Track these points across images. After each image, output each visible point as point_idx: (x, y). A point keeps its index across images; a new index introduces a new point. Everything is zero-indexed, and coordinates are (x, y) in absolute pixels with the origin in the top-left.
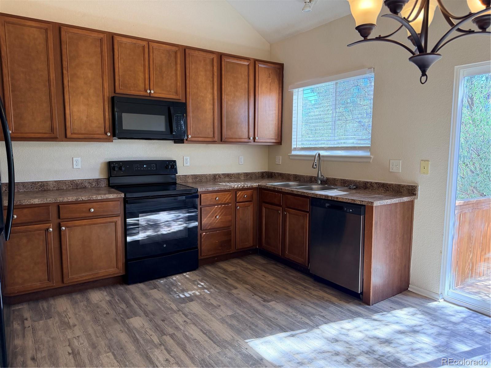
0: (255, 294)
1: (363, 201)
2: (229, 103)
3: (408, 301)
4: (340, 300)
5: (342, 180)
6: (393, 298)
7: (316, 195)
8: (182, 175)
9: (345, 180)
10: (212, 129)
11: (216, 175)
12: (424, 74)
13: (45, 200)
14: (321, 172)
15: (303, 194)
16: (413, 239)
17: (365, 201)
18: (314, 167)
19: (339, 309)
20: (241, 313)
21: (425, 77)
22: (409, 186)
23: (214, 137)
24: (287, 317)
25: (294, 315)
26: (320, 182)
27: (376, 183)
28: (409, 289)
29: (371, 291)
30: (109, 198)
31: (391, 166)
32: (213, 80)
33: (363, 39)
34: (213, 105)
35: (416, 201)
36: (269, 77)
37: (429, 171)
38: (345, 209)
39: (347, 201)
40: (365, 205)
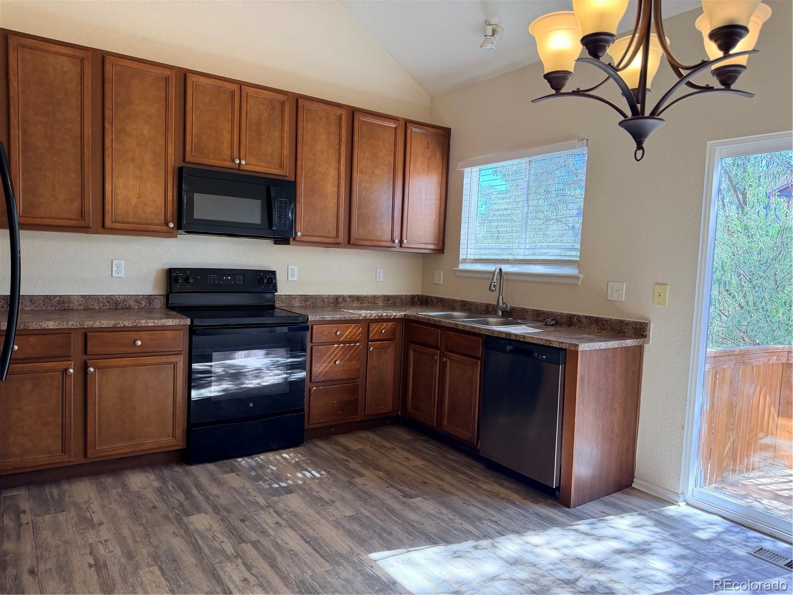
0: (391, 486)
1: (562, 343)
2: (363, 185)
3: (630, 503)
4: (524, 499)
5: (534, 311)
6: (608, 498)
7: (493, 331)
8: (285, 295)
9: (540, 311)
10: (335, 224)
11: (339, 297)
12: (640, 147)
13: (65, 323)
14: (502, 297)
15: (472, 330)
16: (641, 406)
17: (567, 343)
18: (491, 288)
19: (521, 511)
20: (367, 514)
21: (641, 151)
22: (636, 323)
23: (337, 236)
24: (439, 521)
25: (450, 519)
26: (500, 313)
27: (586, 317)
28: (633, 485)
29: (573, 484)
30: (166, 324)
31: (609, 291)
32: (340, 149)
33: (554, 92)
34: (339, 187)
35: (646, 346)
36: (428, 148)
37: (667, 301)
38: (536, 354)
39: (539, 342)
40: (565, 350)
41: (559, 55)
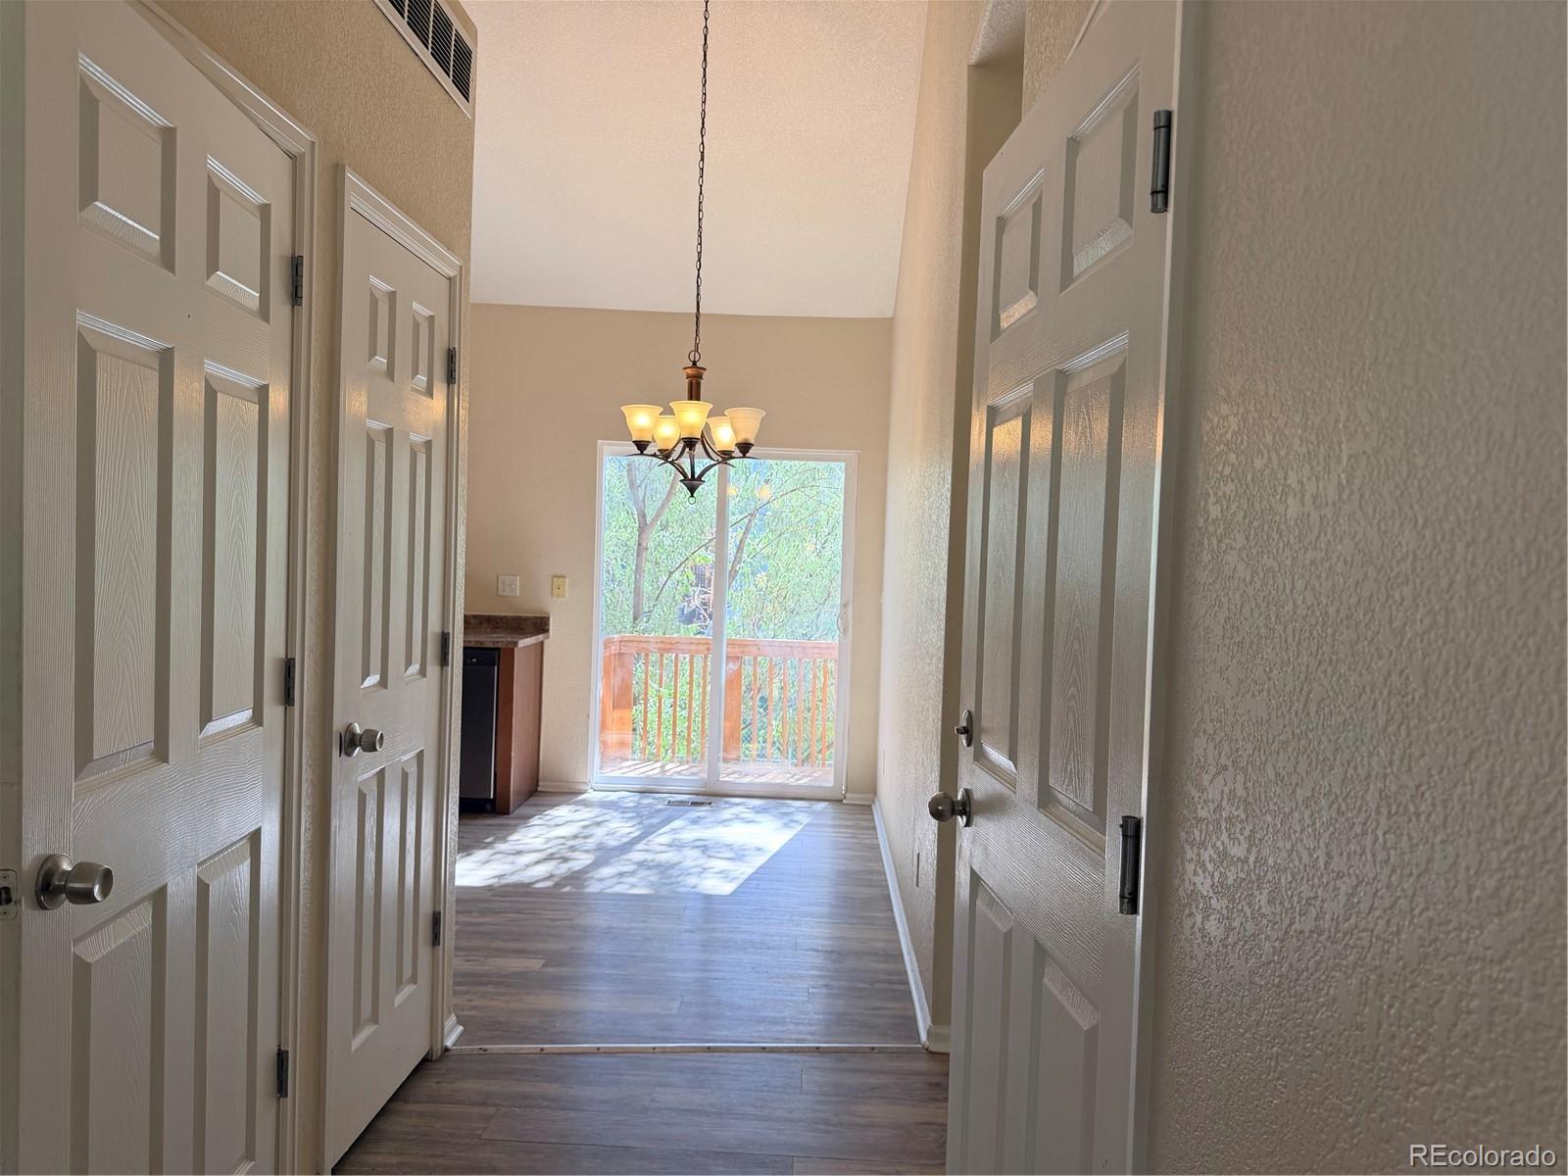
3: (553, 800)
6: (529, 802)
17: (503, 643)
21: (693, 499)
22: (536, 618)
28: (539, 789)
29: (511, 790)
31: (500, 586)
35: (546, 642)
37: (568, 593)
40: (498, 649)
41: (641, 430)
